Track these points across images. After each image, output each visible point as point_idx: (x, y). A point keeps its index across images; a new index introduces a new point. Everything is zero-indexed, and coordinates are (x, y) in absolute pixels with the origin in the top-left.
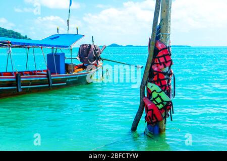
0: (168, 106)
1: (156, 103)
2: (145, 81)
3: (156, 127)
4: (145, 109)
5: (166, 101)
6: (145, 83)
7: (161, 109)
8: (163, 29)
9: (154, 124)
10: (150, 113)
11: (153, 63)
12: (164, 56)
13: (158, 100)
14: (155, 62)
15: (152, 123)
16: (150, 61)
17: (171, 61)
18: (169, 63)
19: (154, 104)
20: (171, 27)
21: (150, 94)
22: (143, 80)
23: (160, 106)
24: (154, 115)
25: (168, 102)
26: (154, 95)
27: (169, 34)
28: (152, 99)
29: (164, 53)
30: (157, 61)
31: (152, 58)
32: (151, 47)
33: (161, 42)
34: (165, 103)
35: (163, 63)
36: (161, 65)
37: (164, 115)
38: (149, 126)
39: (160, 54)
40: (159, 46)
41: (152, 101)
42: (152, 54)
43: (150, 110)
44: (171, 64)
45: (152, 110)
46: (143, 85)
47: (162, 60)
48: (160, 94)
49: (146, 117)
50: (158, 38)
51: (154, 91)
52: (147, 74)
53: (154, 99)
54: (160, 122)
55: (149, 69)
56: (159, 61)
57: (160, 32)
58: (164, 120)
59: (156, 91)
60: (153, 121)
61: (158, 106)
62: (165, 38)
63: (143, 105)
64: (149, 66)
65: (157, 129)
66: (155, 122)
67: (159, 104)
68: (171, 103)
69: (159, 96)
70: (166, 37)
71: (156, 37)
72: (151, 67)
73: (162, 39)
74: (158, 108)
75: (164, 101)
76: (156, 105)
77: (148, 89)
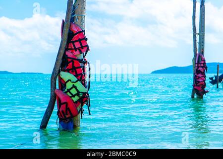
0: (84, 98)
1: (70, 95)
2: (57, 70)
3: (70, 123)
4: (56, 102)
5: (82, 93)
6: (57, 72)
7: (76, 102)
8: (78, 9)
9: (69, 120)
10: (63, 107)
11: (67, 49)
12: (79, 40)
13: (74, 91)
14: (70, 47)
15: (66, 119)
16: (64, 47)
17: (87, 46)
18: (86, 49)
19: (68, 96)
20: (86, 8)
21: (63, 84)
22: (54, 68)
23: (76, 99)
24: (68, 109)
25: (84, 94)
26: (69, 85)
27: (85, 17)
28: (66, 90)
29: (80, 37)
30: (71, 46)
31: (66, 43)
32: (65, 29)
33: (77, 26)
34: (81, 95)
35: (79, 48)
36: (76, 51)
37: (79, 109)
38: (62, 122)
39: (74, 39)
40: (75, 30)
41: (66, 92)
42: (66, 37)
43: (64, 103)
44: (88, 49)
45: (66, 103)
46: (56, 74)
47: (77, 45)
48: (75, 84)
49: (58, 112)
50: (72, 20)
51: (69, 80)
52: (60, 61)
53: (69, 90)
54: (75, 118)
55: (62, 56)
56: (74, 46)
57: (74, 14)
58: (80, 114)
60: (67, 116)
61: (73, 98)
62: (80, 20)
63: (54, 97)
64: (62, 51)
65: (71, 125)
66: (68, 118)
67: (74, 96)
68: (88, 94)
69: (74, 87)
70: (82, 20)
71: (71, 18)
72: (65, 53)
73: (77, 21)
74: (72, 100)
75: (80, 92)
76: (71, 97)
77: (61, 80)
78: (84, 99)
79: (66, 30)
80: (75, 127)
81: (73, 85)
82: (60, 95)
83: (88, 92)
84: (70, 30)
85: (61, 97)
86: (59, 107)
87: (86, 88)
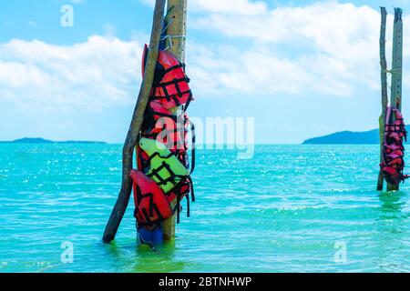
0: (183, 187)
1: (158, 181)
2: (135, 135)
3: (158, 231)
5: (179, 176)
6: (135, 140)
7: (169, 193)
8: (173, 24)
9: (154, 226)
10: (145, 203)
11: (152, 98)
12: (175, 82)
13: (164, 174)
14: (157, 95)
15: (150, 224)
16: (147, 93)
17: (189, 92)
18: (186, 97)
19: (154, 182)
20: (187, 24)
21: (145, 161)
22: (129, 132)
23: (168, 187)
24: (153, 206)
25: (184, 178)
26: (156, 163)
27: (185, 39)
28: (150, 172)
29: (176, 76)
30: (160, 92)
31: (150, 86)
32: (149, 62)
33: (170, 55)
34: (177, 180)
35: (173, 96)
36: (169, 100)
37: (173, 205)
38: (142, 229)
39: (168, 78)
40: (167, 63)
41: (150, 176)
42: (151, 76)
43: (146, 195)
44: (190, 98)
45: (150, 195)
46: (132, 143)
47: (171, 90)
48: (167, 161)
49: (136, 212)
50: (163, 45)
51: (156, 154)
52: (140, 119)
53: (155, 172)
54: (167, 222)
55: (143, 109)
56: (166, 92)
57: (165, 34)
58: (176, 216)
59: (158, 154)
60: (152, 219)
61: (163, 186)
62: (176, 45)
63: (128, 184)
64: (144, 102)
65: (159, 234)
66: (155, 222)
67: (164, 182)
68: (190, 179)
69: (165, 165)
70: (179, 45)
71: (161, 42)
72: (148, 104)
73: (171, 48)
74: (162, 190)
75: (175, 176)
76: (159, 184)
77: (141, 152)
79: (152, 63)
80: (166, 238)
81: (164, 163)
82: (140, 179)
84: (158, 63)
85: (141, 184)
86: (138, 202)
87: (187, 168)
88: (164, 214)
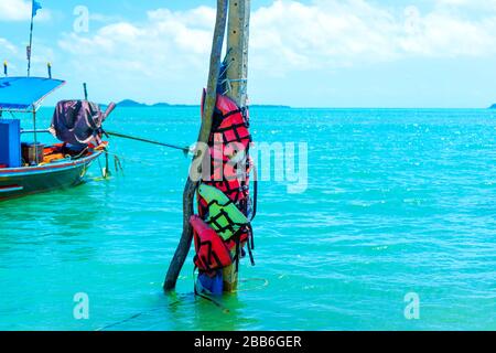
0: (242, 235)
1: (217, 228)
3: (217, 278)
4: (193, 242)
5: (238, 224)
6: (194, 186)
7: (228, 241)
8: (232, 70)
9: (214, 273)
10: (204, 251)
12: (233, 127)
13: (223, 222)
15: (210, 271)
17: (249, 137)
18: (245, 143)
19: (213, 229)
21: (204, 207)
22: (189, 179)
23: (227, 235)
24: (212, 254)
25: (242, 226)
26: (214, 210)
28: (209, 219)
29: (234, 122)
31: (208, 132)
32: (206, 107)
33: (229, 100)
34: (236, 228)
35: (232, 142)
37: (233, 253)
38: (202, 276)
39: (226, 124)
40: (225, 107)
41: (208, 223)
42: (209, 122)
43: (204, 243)
45: (209, 243)
46: (191, 189)
47: (230, 136)
48: (226, 209)
49: (195, 259)
50: (221, 89)
51: (214, 201)
53: (214, 220)
54: (226, 269)
56: (224, 138)
57: (224, 77)
58: (234, 264)
59: (216, 202)
60: (212, 267)
61: (221, 234)
62: (235, 89)
63: (189, 233)
65: (219, 282)
66: (214, 269)
67: (223, 230)
68: (250, 227)
69: (223, 213)
70: (239, 89)
71: (218, 86)
73: (231, 91)
74: (221, 237)
75: (234, 224)
76: (218, 231)
77: (200, 198)
78: (243, 237)
79: (210, 109)
80: (227, 288)
81: (222, 210)
82: (199, 227)
83: (252, 223)
84: (216, 108)
85: (200, 232)
86: (198, 249)
87: (246, 215)
88: (223, 262)
